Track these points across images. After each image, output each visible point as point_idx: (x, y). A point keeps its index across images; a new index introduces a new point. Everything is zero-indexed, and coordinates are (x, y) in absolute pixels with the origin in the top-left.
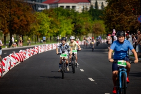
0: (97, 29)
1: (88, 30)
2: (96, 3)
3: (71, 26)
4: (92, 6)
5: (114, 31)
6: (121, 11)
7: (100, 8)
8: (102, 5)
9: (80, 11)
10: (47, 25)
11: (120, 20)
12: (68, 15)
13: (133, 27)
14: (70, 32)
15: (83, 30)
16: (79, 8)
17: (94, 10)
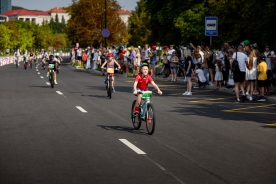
0: (58, 43)
1: (49, 43)
2: (57, 16)
3: (32, 39)
4: (52, 19)
5: (78, 45)
6: (85, 25)
7: (60, 21)
8: (63, 19)
9: (41, 24)
10: (7, 38)
11: (83, 34)
12: (29, 28)
13: (96, 41)
14: (31, 45)
15: (44, 43)
16: (39, 20)
17: (55, 24)
